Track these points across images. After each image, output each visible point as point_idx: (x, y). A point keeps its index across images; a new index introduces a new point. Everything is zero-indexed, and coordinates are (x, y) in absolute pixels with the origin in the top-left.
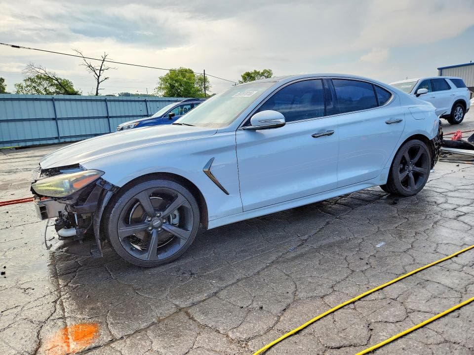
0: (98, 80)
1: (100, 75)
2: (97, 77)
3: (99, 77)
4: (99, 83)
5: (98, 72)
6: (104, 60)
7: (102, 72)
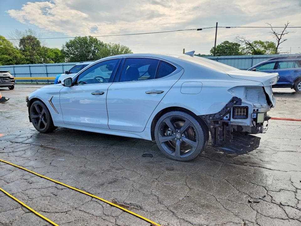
0: (279, 41)
1: (281, 38)
2: (278, 40)
3: (279, 40)
4: (279, 44)
5: (279, 37)
6: (286, 27)
7: (282, 36)
